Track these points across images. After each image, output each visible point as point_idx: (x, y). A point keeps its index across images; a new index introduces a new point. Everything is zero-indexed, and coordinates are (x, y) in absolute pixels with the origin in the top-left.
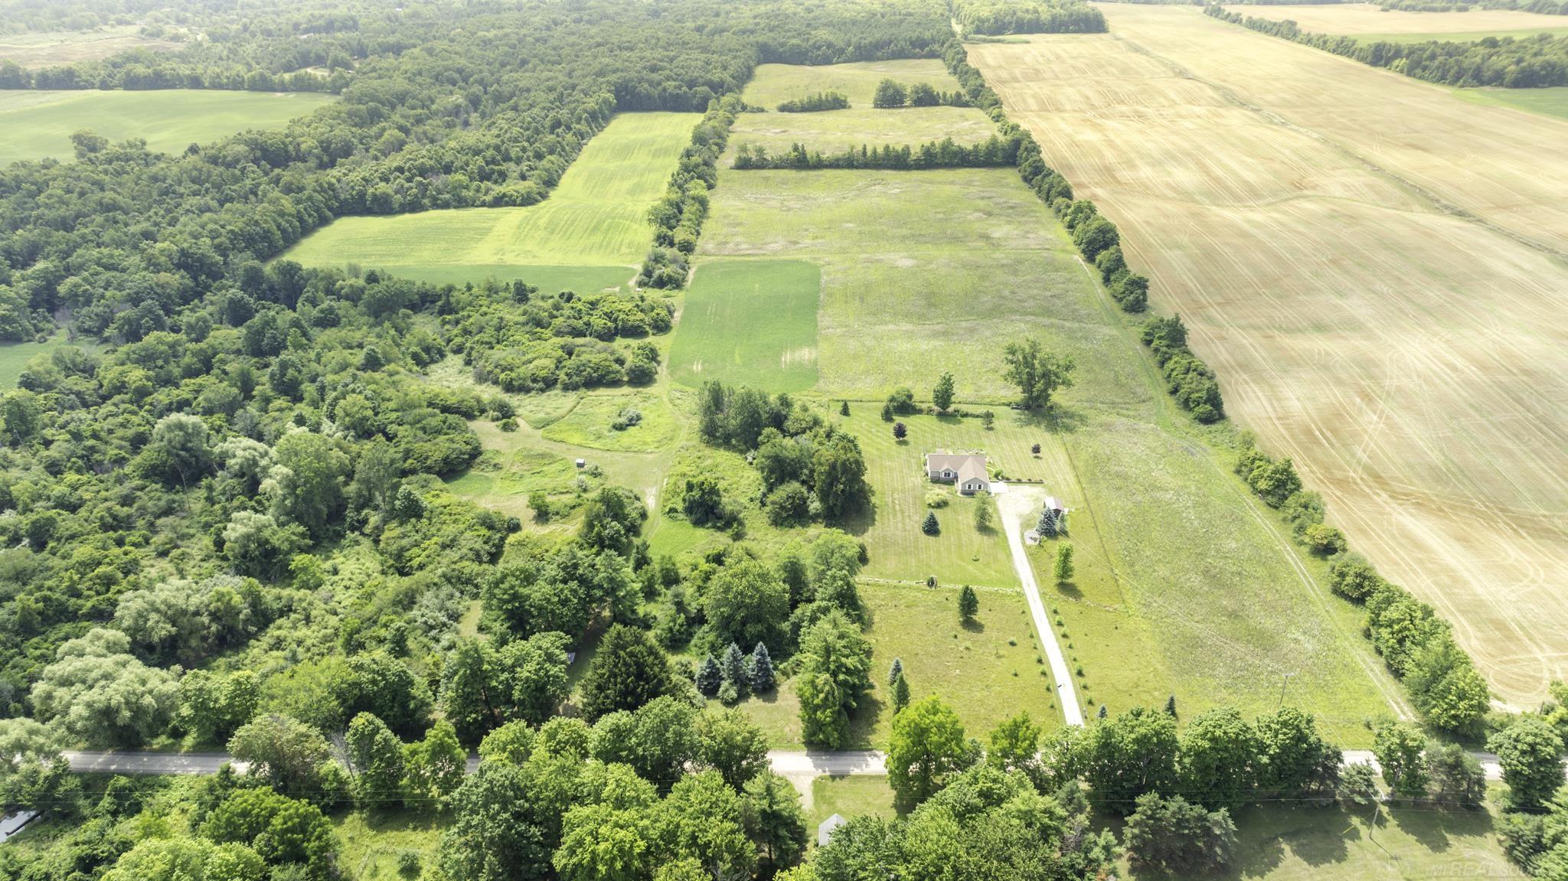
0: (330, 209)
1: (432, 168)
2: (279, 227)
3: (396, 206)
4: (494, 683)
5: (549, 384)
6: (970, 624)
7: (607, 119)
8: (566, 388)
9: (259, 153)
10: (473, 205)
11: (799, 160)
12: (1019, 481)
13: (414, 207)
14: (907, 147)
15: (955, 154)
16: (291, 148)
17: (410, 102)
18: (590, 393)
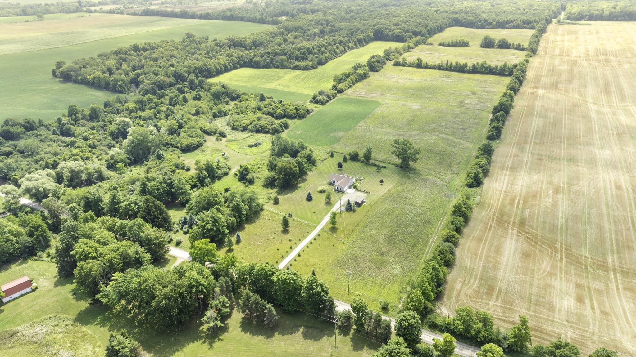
0: (239, 64)
1: (280, 53)
2: (215, 68)
3: (261, 66)
4: (117, 206)
5: (245, 129)
6: (285, 231)
7: (367, 43)
8: (251, 131)
9: (232, 43)
10: (287, 68)
11: (418, 64)
12: (361, 190)
13: (267, 66)
14: (466, 64)
15: (486, 68)
16: (243, 43)
17: (300, 30)
18: (257, 134)
